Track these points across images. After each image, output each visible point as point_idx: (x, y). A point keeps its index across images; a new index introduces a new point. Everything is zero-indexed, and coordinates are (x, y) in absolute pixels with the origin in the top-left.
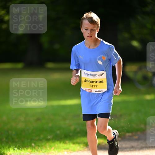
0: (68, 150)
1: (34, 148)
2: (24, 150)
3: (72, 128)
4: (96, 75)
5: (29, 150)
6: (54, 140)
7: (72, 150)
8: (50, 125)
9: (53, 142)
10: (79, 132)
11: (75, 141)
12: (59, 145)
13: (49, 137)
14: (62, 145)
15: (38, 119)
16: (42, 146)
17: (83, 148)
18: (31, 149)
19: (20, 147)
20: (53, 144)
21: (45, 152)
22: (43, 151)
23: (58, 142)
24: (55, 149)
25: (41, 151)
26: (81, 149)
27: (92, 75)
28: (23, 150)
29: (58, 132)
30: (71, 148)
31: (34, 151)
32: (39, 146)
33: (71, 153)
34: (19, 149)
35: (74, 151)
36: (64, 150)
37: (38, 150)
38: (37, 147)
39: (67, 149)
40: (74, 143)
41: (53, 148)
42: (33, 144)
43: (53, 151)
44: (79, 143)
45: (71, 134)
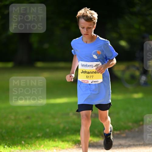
0: (57, 148)
1: (23, 146)
2: (15, 148)
3: (62, 126)
4: (92, 66)
5: (19, 148)
6: (43, 138)
7: (61, 148)
8: (40, 123)
9: (43, 140)
10: (68, 130)
11: (64, 139)
12: (48, 142)
13: (39, 135)
14: (51, 143)
15: (28, 118)
16: (32, 144)
17: (72, 145)
18: (20, 147)
19: (10, 145)
20: (42, 142)
21: (35, 149)
22: (33, 148)
23: (47, 140)
24: (45, 147)
25: (31, 148)
26: (70, 147)
27: (88, 66)
28: (13, 148)
29: (48, 130)
30: (60, 146)
31: (24, 149)
32: (28, 144)
33: (60, 150)
34: (9, 147)
35: (63, 149)
36: (53, 148)
37: (28, 147)
38: (27, 145)
39: (57, 146)
40: (63, 141)
41: (43, 146)
42: (23, 142)
43: (42, 149)
44: (68, 141)
45: (60, 132)
